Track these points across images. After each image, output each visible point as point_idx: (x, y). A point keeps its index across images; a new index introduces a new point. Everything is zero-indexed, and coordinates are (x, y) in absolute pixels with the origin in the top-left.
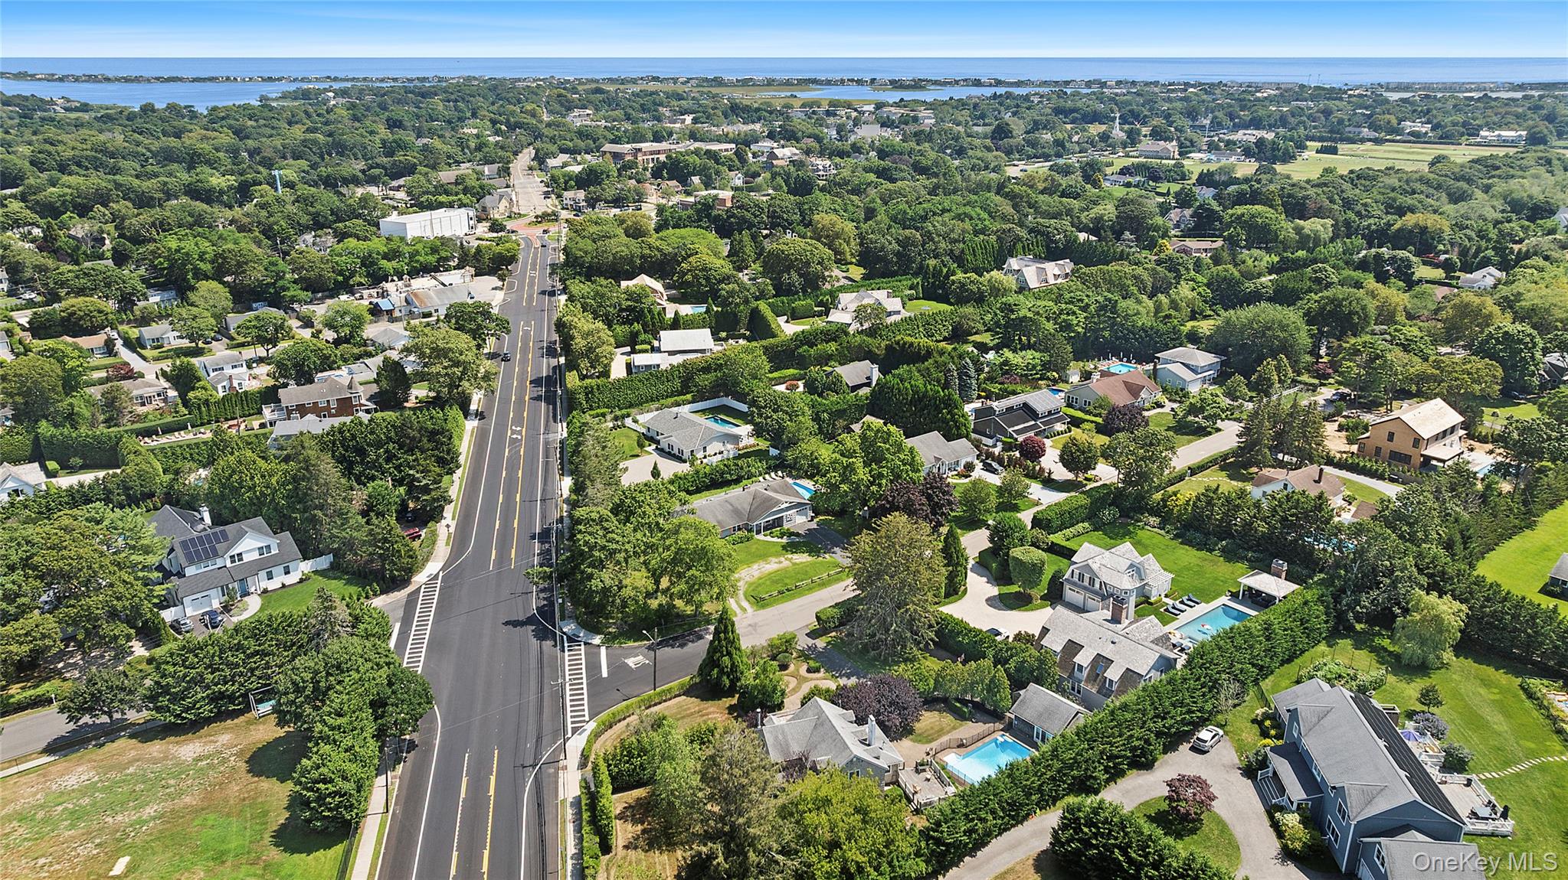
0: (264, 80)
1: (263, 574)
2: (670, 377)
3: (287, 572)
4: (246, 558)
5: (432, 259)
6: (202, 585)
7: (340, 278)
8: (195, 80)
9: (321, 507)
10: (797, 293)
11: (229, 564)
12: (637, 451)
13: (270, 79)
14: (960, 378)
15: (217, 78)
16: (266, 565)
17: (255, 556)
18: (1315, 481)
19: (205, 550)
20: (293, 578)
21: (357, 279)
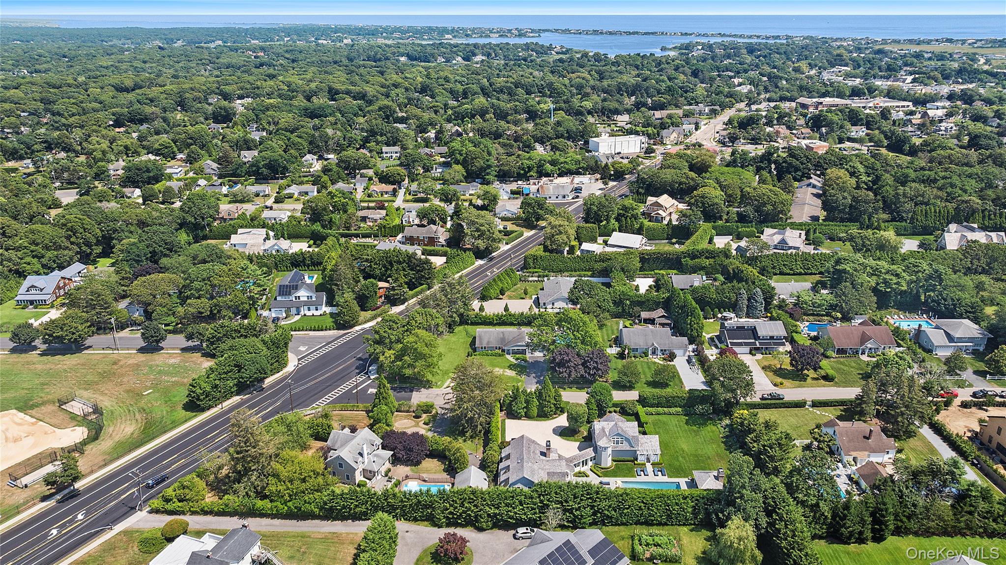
0: (682, 34)
1: (306, 308)
2: (589, 260)
3: (317, 310)
4: (302, 299)
5: (573, 167)
6: (280, 305)
7: (522, 172)
8: (646, 34)
9: (336, 285)
10: (751, 222)
11: (294, 300)
12: (523, 296)
13: (686, 34)
14: (749, 300)
15: (656, 33)
16: (308, 304)
17: (306, 299)
18: (865, 437)
19: (286, 291)
20: (318, 313)
21: (531, 173)
